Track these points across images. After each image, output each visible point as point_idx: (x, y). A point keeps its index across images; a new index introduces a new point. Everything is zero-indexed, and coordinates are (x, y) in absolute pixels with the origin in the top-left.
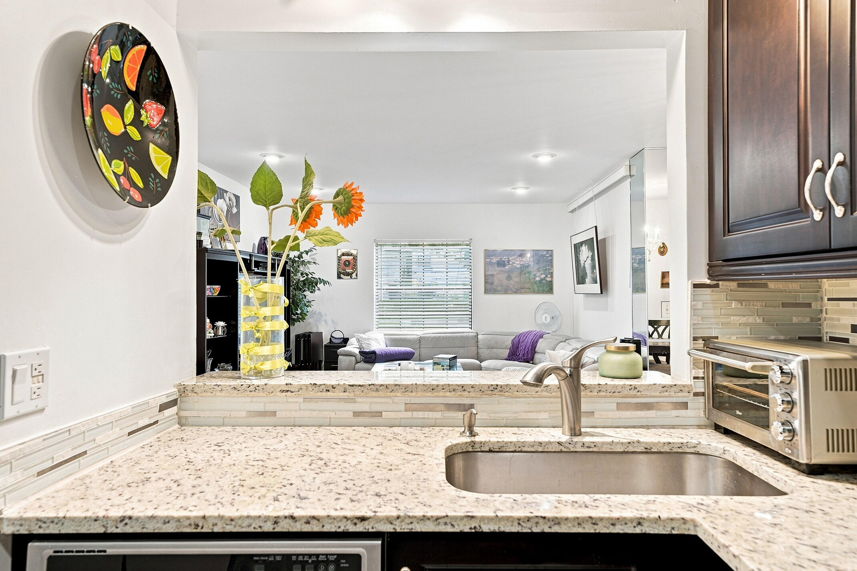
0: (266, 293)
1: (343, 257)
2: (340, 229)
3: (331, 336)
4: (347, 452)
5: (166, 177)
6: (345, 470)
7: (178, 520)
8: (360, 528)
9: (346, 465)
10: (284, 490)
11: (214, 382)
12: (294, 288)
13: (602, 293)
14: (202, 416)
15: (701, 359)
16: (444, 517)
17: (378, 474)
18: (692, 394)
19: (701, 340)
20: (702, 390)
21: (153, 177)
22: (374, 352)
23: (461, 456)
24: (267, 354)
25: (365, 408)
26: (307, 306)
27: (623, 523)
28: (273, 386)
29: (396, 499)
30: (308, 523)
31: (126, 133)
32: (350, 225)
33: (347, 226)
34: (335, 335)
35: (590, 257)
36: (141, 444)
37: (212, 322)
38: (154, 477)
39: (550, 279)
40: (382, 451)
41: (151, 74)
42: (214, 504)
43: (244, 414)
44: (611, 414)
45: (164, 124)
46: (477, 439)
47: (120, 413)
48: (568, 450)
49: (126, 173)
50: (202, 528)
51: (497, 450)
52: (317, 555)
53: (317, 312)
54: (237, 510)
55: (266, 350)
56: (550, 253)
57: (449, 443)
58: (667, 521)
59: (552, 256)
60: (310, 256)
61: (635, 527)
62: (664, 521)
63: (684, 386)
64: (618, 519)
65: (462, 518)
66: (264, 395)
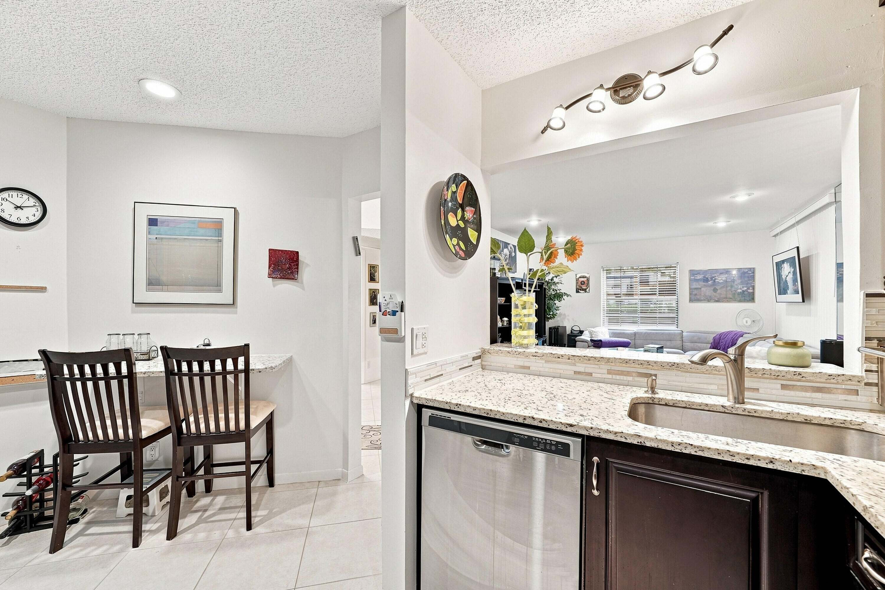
0: (525, 302)
1: (580, 279)
2: (569, 264)
3: (572, 329)
4: (567, 392)
5: (475, 244)
6: (565, 401)
7: (480, 409)
8: (569, 430)
9: (565, 398)
10: (530, 405)
11: (498, 348)
12: (548, 299)
13: (803, 301)
14: (492, 365)
15: (875, 356)
16: (621, 433)
17: (584, 406)
18: (863, 384)
19: (876, 340)
20: (876, 381)
21: (469, 244)
22: (601, 341)
23: (644, 405)
24: (526, 335)
25: (582, 370)
26: (557, 310)
27: (757, 459)
28: (528, 353)
29: (592, 419)
30: (541, 422)
31: (458, 225)
32: (575, 261)
33: (573, 261)
34: (575, 328)
35: (792, 272)
36: (465, 375)
37: (501, 318)
38: (470, 390)
39: (751, 291)
40: (589, 395)
41: (469, 194)
42: (496, 406)
43: (513, 366)
44: (774, 392)
45: (475, 218)
46: (656, 396)
47: (456, 358)
48: (731, 412)
49: (458, 244)
50: (490, 415)
51: (672, 405)
52: (546, 440)
53: (563, 313)
54: (506, 410)
55: (525, 333)
56: (753, 270)
57: (634, 395)
58: (798, 465)
59: (754, 272)
60: (559, 279)
61: (767, 463)
62: (796, 464)
63: (854, 376)
64: (753, 456)
65: (632, 436)
66: (523, 357)
